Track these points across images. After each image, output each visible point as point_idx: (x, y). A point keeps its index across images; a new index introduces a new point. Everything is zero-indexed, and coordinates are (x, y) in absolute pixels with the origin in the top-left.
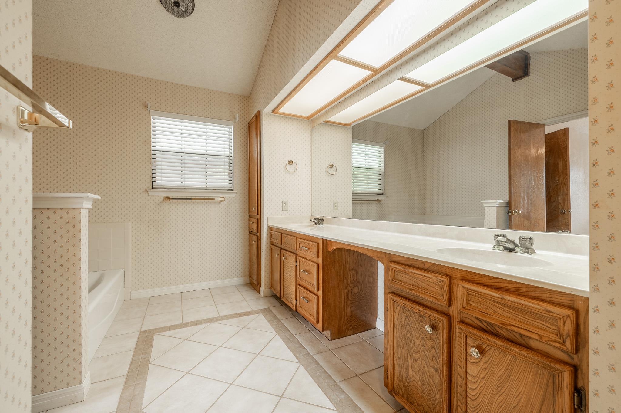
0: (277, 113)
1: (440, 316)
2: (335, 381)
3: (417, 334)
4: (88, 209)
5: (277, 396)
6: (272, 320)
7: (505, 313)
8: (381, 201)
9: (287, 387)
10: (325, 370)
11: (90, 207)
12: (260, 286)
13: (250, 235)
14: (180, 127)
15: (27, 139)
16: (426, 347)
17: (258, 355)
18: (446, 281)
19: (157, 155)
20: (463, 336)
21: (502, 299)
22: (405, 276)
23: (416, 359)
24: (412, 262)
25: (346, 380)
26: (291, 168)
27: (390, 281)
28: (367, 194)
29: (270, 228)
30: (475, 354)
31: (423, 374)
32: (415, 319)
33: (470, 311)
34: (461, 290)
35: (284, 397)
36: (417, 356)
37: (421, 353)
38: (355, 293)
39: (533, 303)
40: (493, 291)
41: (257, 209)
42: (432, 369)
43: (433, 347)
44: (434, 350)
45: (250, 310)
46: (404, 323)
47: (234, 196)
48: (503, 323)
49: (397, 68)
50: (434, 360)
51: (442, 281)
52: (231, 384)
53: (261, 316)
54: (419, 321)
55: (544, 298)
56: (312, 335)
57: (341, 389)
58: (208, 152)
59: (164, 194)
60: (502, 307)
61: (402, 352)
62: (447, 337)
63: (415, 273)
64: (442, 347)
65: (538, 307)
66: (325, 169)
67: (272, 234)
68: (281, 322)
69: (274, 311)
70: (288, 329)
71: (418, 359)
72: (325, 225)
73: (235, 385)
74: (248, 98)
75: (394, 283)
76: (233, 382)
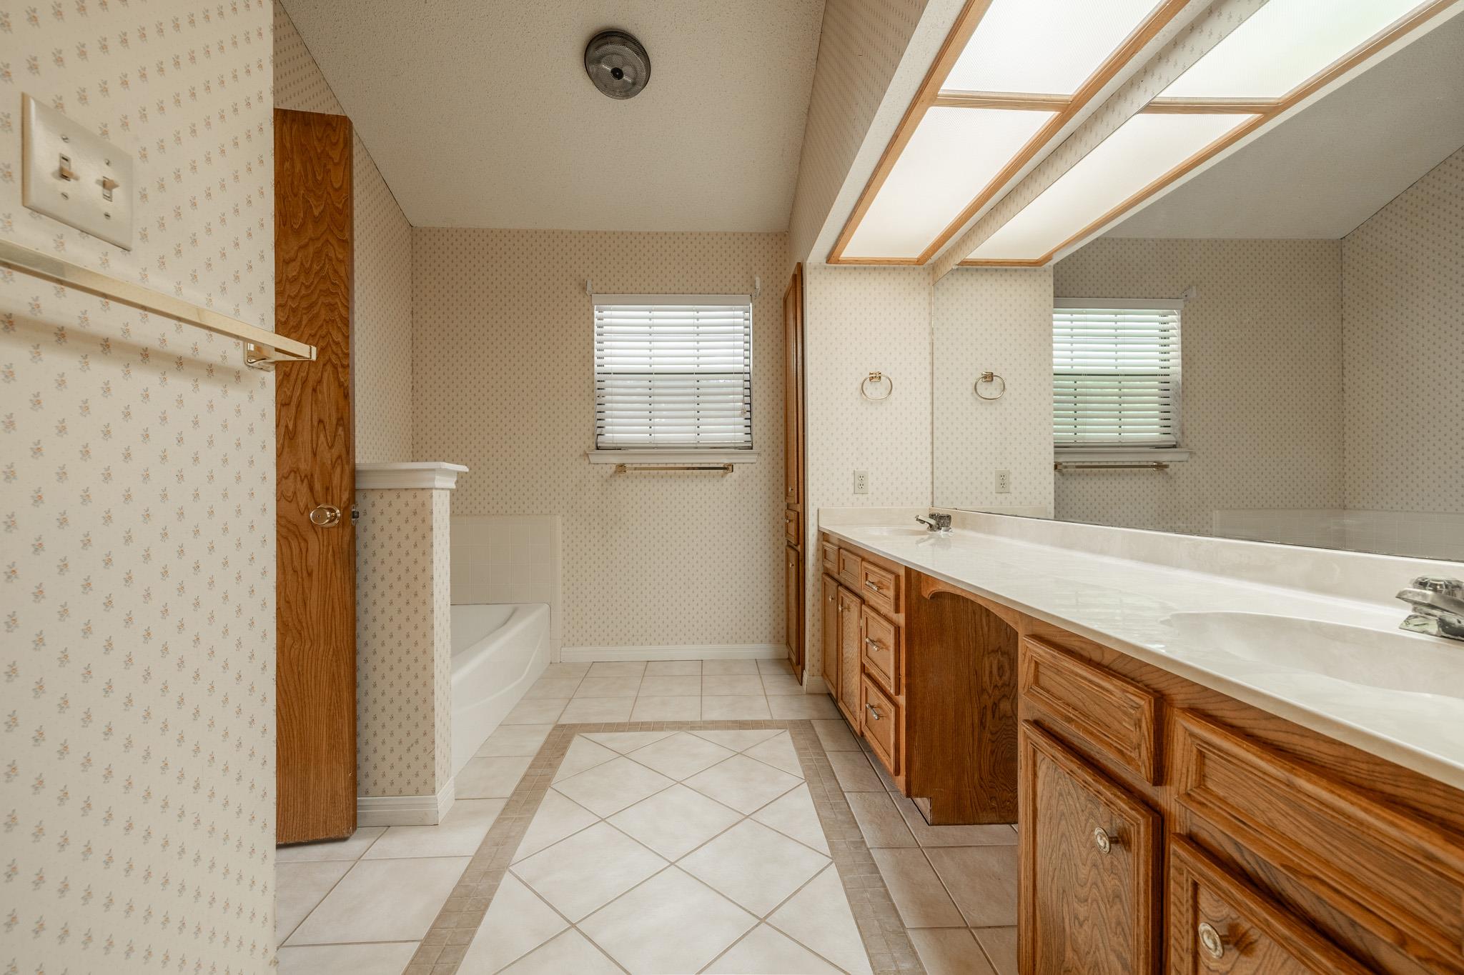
0: (838, 262)
1: (1130, 808)
2: (902, 924)
3: (1082, 849)
4: (449, 489)
5: (754, 915)
6: (806, 749)
7: (1300, 834)
8: (1166, 466)
9: (784, 902)
10: (887, 891)
11: (453, 486)
12: (803, 668)
13: (789, 549)
14: (647, 321)
15: (263, 384)
16: (1103, 890)
17: (747, 817)
18: (1146, 707)
19: (608, 382)
20: (1187, 880)
21: (1290, 785)
22: (1058, 679)
23: (1082, 919)
24: (1075, 645)
25: (935, 929)
26: (873, 390)
27: (1026, 690)
28: (1118, 447)
29: (824, 536)
30: (1211, 945)
31: (1095, 966)
32: (1078, 805)
33: (1205, 810)
34: (1181, 739)
35: (767, 923)
36: (1082, 909)
37: (1092, 904)
38: (1005, 715)
39: (1377, 816)
40: (1264, 756)
41: (796, 489)
42: (1116, 959)
43: (1118, 897)
44: (1119, 906)
45: (768, 717)
46: (1055, 811)
47: (755, 461)
48: (1291, 865)
49: (1133, 83)
50: (1120, 934)
51: (1138, 707)
52: (672, 864)
53: (786, 736)
54: (1086, 813)
55: (1424, 808)
56: (887, 801)
57: (911, 946)
58: (703, 368)
59: (615, 459)
60: (1291, 812)
61: (1051, 888)
62: (1148, 875)
63: (1077, 674)
64: (1136, 901)
65: (1393, 832)
66: (971, 388)
67: (827, 549)
68: (826, 756)
69: (819, 729)
70: (835, 776)
71: (1084, 921)
72: (955, 530)
73: (679, 868)
74: (785, 235)
75: (1034, 695)
76: (676, 861)
